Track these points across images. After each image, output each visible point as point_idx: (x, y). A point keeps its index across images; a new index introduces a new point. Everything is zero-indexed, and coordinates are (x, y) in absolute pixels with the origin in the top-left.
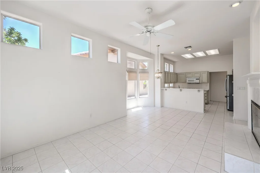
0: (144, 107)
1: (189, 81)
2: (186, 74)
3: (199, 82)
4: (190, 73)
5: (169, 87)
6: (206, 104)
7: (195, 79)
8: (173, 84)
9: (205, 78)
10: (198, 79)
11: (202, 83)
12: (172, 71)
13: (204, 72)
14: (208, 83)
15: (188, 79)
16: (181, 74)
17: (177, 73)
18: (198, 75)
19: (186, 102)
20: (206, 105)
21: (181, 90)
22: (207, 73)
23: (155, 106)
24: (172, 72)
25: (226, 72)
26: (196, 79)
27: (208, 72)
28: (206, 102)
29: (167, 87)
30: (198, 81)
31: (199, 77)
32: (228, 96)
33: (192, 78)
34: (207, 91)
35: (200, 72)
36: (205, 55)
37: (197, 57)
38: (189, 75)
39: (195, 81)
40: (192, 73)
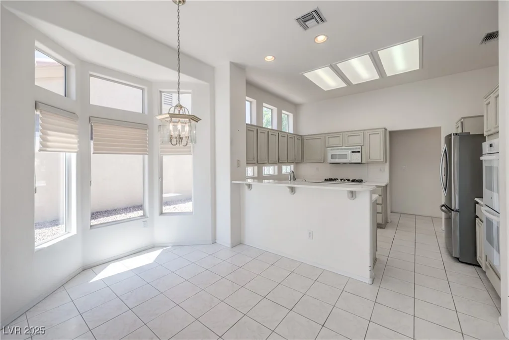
0: (178, 245)
1: (333, 156)
2: (325, 137)
3: (360, 161)
4: (334, 135)
5: (260, 177)
6: (380, 225)
7: (350, 151)
8: (292, 166)
9: (377, 148)
10: (359, 152)
11: (368, 163)
12: (291, 131)
13: (373, 131)
14: (386, 162)
15: (330, 153)
16: (313, 137)
17: (302, 136)
18: (357, 140)
19: (310, 234)
20: (379, 230)
21: (293, 190)
22: (381, 133)
23: (214, 242)
25: (437, 130)
26: (353, 152)
27: (386, 129)
28: (380, 221)
29: (253, 178)
30: (357, 158)
31: (360, 147)
32: (453, 211)
33: (342, 149)
34: (383, 186)
35: (362, 132)
36: (377, 77)
37: (354, 82)
38: (333, 141)
39: (349, 156)
40: (341, 133)
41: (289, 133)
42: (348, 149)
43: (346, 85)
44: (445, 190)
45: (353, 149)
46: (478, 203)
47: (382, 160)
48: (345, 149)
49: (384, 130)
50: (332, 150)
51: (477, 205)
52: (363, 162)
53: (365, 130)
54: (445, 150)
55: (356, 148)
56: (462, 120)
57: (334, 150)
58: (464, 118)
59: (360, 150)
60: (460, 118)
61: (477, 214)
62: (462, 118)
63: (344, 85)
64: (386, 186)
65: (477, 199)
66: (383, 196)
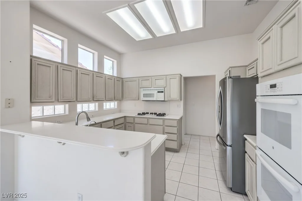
1: (145, 95)
2: (139, 80)
3: (163, 100)
4: (146, 78)
6: (175, 150)
7: (156, 91)
8: (116, 103)
9: (174, 90)
10: (162, 92)
11: (169, 101)
13: (173, 76)
14: (181, 100)
15: (142, 92)
16: (131, 80)
17: (122, 78)
18: (161, 83)
22: (178, 78)
24: (114, 75)
26: (158, 92)
27: (181, 75)
28: (175, 147)
30: (161, 97)
31: (163, 88)
32: (228, 146)
33: (151, 90)
34: (178, 119)
35: (165, 76)
36: (174, 32)
37: (158, 35)
38: (145, 83)
39: (155, 95)
40: (151, 77)
41: (113, 76)
42: (155, 90)
43: (152, 37)
44: (220, 125)
45: (159, 89)
46: (246, 139)
47: (178, 99)
48: (153, 90)
49: (179, 75)
50: (144, 90)
51: (246, 141)
52: (165, 100)
53: (167, 75)
54: (221, 92)
55: (161, 89)
56: (230, 69)
57: (145, 90)
58: (231, 67)
59: (163, 91)
60: (228, 67)
61: (246, 150)
62: (230, 67)
63: (150, 37)
64: (181, 118)
65: (245, 136)
66: (178, 127)
